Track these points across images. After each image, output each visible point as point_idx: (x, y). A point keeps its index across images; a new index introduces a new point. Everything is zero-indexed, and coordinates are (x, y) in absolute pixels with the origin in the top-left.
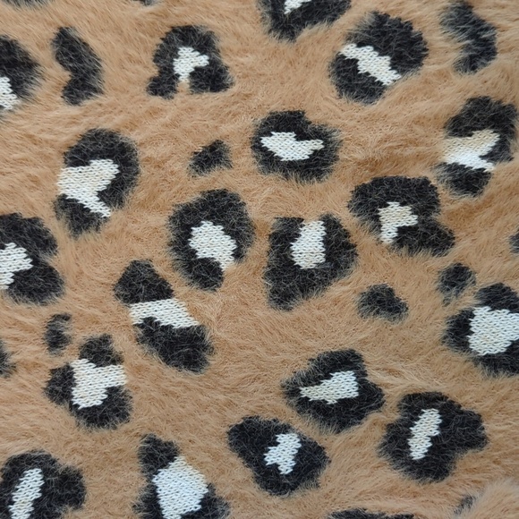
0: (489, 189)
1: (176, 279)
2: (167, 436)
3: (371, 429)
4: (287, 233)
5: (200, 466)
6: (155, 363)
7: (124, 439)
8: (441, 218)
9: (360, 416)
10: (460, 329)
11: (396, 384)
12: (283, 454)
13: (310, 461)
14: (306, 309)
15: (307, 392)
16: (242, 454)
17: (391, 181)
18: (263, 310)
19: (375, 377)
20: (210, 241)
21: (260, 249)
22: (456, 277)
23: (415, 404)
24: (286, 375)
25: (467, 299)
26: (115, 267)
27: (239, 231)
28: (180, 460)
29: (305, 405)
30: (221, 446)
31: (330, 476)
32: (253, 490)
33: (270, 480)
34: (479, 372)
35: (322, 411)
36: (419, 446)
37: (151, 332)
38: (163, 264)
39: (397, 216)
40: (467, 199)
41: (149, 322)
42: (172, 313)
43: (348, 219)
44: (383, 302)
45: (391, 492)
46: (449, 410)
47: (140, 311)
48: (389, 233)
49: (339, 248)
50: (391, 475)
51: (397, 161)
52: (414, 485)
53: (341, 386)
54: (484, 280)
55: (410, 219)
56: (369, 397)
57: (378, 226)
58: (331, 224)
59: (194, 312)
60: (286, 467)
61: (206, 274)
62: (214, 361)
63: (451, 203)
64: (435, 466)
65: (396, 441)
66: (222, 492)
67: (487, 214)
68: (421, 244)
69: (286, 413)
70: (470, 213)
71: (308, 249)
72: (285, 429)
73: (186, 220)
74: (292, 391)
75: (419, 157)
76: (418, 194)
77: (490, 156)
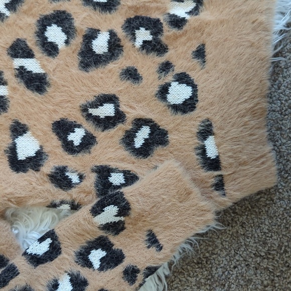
0: (185, 28)
1: (37, 50)
2: (24, 121)
3: (118, 131)
4: (92, 35)
5: (37, 137)
6: (22, 87)
7: (3, 120)
8: (163, 38)
9: (114, 125)
10: (164, 91)
11: (132, 113)
12: (76, 137)
13: (88, 142)
14: (96, 73)
15: (91, 111)
16: (58, 134)
17: (143, 18)
18: (75, 70)
19: (123, 108)
20: (55, 34)
21: (78, 41)
22: (166, 67)
24: (83, 102)
25: (169, 78)
26: (10, 40)
27: (69, 30)
28: (29, 133)
29: (89, 117)
30: (49, 130)
31: (96, 149)
32: (60, 151)
33: (69, 147)
34: (170, 112)
35: (97, 120)
36: (139, 142)
37: (22, 73)
38: (32, 42)
39: (143, 35)
40: (175, 31)
41: (22, 68)
42: (33, 65)
43: (121, 33)
44: (132, 74)
45: (123, 160)
46: (154, 127)
47: (19, 62)
48: (139, 43)
49: (115, 46)
51: (147, 9)
52: (133, 158)
53: (107, 110)
54: (178, 70)
55: (149, 38)
56: (119, 117)
57: (134, 38)
58: (112, 34)
59: (43, 66)
60: (77, 142)
61: (51, 49)
62: (49, 90)
63: (168, 32)
64: (144, 151)
65: (128, 139)
66: (46, 150)
67: (183, 39)
68: (152, 49)
70: (176, 38)
71: (100, 45)
72: (79, 126)
73: (44, 23)
74: (84, 109)
75: (158, 9)
76: (154, 26)
77: (190, 13)
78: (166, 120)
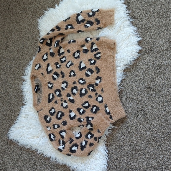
0: (98, 85)
1: (71, 94)
2: (71, 109)
3: (90, 109)
4: (81, 90)
5: (74, 112)
6: (70, 103)
7: (67, 110)
8: (95, 88)
9: (88, 107)
10: (97, 99)
11: (92, 105)
12: (81, 111)
13: (84, 112)
14: (83, 97)
15: (84, 105)
16: (78, 111)
17: (90, 84)
18: (79, 98)
19: (90, 104)
20: (75, 91)
21: (79, 91)
22: (96, 94)
23: (93, 106)
24: (82, 104)
25: (97, 96)
26: (66, 94)
27: (77, 90)
28: (73, 112)
29: (83, 106)
30: (76, 110)
31: (86, 113)
32: (79, 114)
33: (80, 113)
34: (99, 103)
35: (85, 107)
36: (94, 111)
37: (70, 100)
39: (91, 88)
40: (97, 86)
41: (69, 99)
42: (71, 98)
43: (87, 89)
44: (90, 96)
45: (91, 115)
46: (97, 107)
47: (69, 98)
48: (91, 90)
49: (86, 91)
50: (92, 113)
51: (91, 83)
52: (93, 114)
53: (87, 105)
54: (99, 94)
55: (92, 88)
56: (89, 106)
57: (90, 89)
58: (85, 89)
59: (73, 98)
60: (82, 112)
61: (74, 94)
62: (75, 102)
63: (96, 87)
64: (95, 112)
65: (92, 110)
66: (76, 115)
67: (99, 88)
68: (93, 91)
69: (82, 107)
70: (97, 88)
71: (83, 92)
72: (82, 109)
73: (72, 89)
74: (82, 105)
75: (93, 82)
76: (93, 86)
77: (99, 82)
78: (98, 105)
